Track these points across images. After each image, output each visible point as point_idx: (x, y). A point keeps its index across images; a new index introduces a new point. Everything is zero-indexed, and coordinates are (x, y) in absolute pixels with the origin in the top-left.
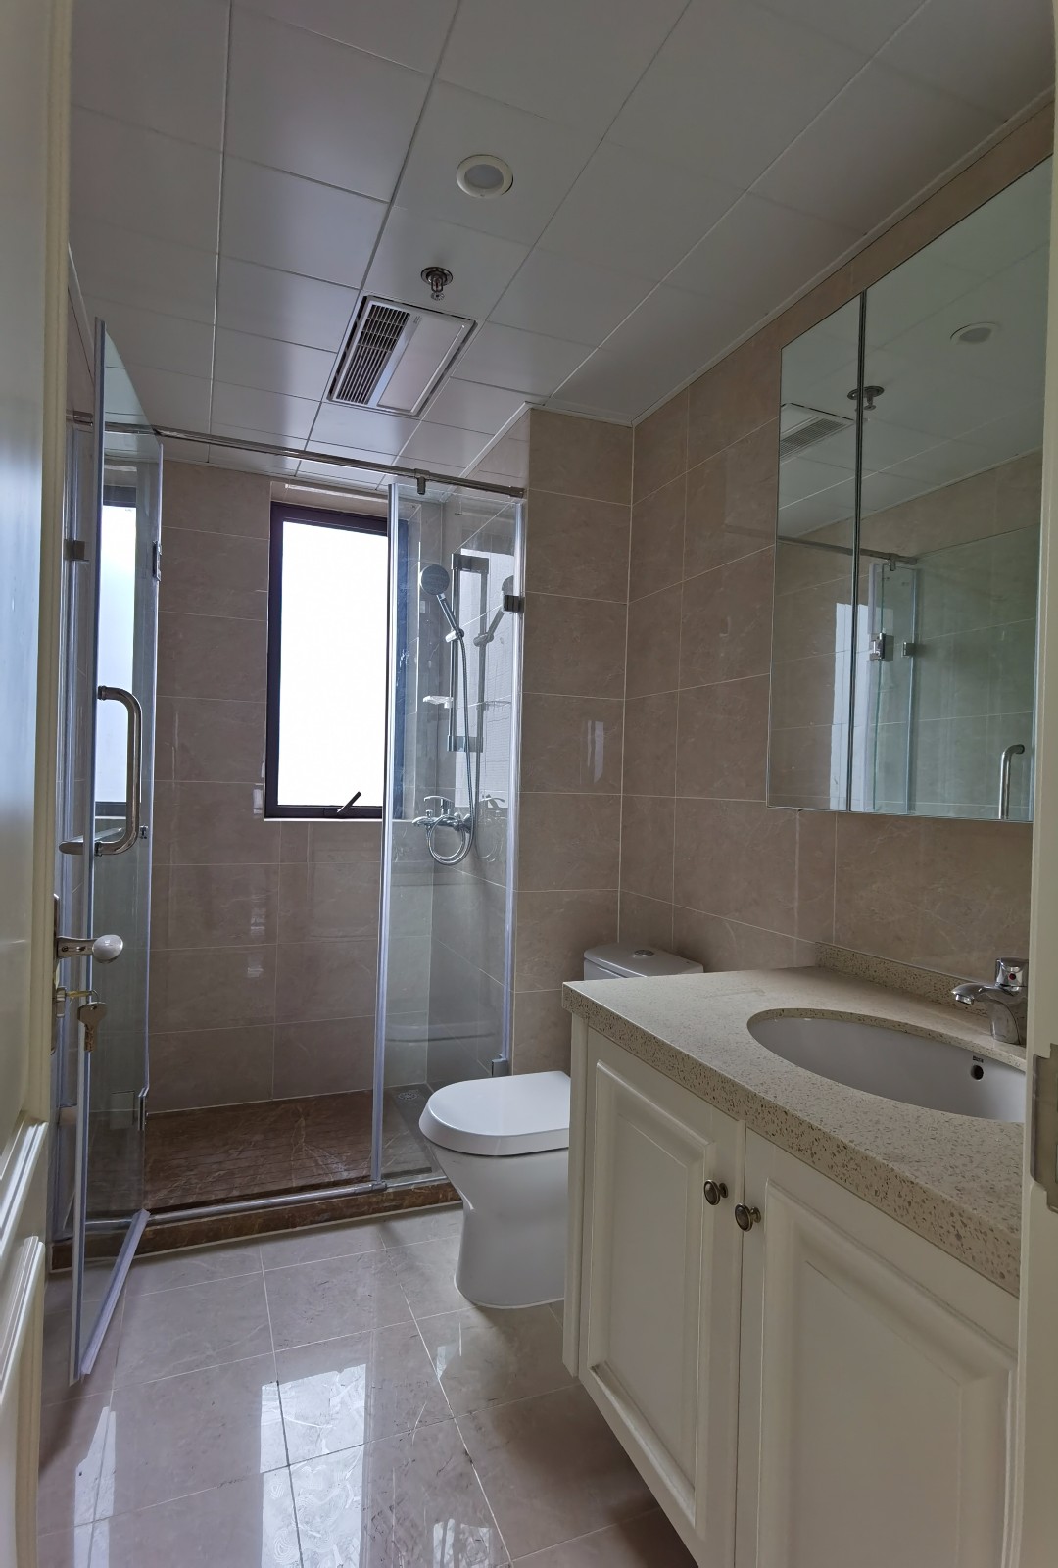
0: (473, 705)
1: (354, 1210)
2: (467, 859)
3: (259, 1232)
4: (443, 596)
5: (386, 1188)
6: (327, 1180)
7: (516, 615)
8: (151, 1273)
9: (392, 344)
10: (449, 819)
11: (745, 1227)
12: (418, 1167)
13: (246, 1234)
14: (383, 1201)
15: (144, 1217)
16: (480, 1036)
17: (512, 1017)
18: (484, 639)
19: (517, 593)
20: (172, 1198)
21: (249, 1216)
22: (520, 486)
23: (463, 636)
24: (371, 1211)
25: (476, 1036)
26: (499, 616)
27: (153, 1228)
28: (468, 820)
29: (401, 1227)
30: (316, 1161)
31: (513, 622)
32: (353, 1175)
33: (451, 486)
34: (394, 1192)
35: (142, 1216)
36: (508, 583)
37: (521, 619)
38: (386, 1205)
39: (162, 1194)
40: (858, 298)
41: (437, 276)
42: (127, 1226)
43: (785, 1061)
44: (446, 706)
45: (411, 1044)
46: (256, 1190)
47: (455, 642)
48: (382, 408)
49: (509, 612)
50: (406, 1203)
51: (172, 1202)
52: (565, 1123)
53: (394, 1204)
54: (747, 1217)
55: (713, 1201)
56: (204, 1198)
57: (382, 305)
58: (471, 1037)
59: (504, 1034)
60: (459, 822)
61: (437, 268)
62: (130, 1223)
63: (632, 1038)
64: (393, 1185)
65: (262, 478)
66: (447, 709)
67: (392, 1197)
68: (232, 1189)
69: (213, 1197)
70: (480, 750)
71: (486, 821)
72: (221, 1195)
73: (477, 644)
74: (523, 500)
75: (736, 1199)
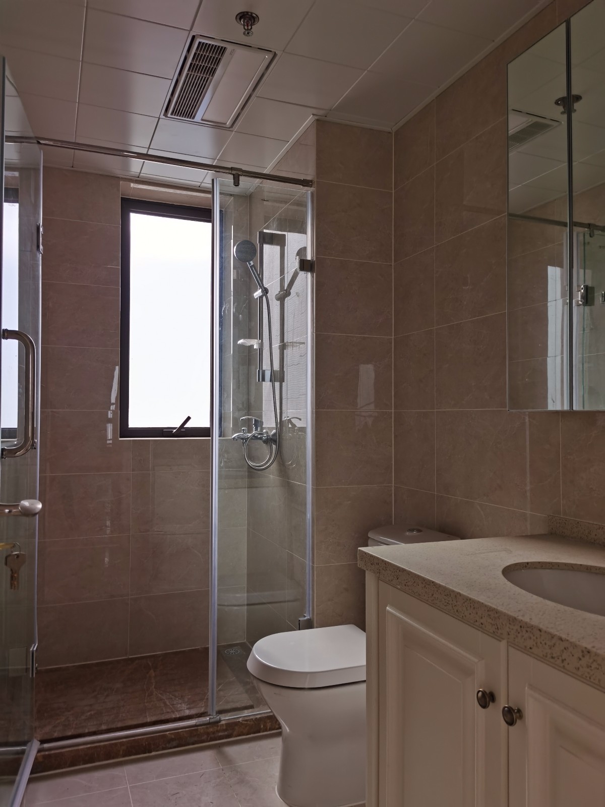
0: (276, 345)
1: (196, 739)
2: (275, 465)
3: (124, 756)
4: (252, 263)
5: (220, 721)
6: (174, 716)
7: (309, 274)
8: (43, 787)
9: (213, 72)
10: (259, 434)
11: (511, 723)
12: (243, 705)
13: (113, 758)
14: (218, 731)
15: (35, 746)
16: (288, 601)
17: (313, 585)
18: (283, 296)
19: (309, 258)
20: (55, 732)
21: (116, 744)
22: (309, 178)
23: (267, 293)
24: (209, 739)
25: (285, 602)
26: (295, 276)
27: (43, 753)
28: (275, 435)
29: (232, 751)
30: (165, 703)
31: (306, 281)
32: (193, 712)
33: (258, 180)
34: (226, 724)
35: (34, 744)
36: (302, 252)
37: (313, 277)
38: (220, 734)
39: (48, 729)
40: (564, 24)
41: (248, 18)
42: (23, 752)
43: (534, 596)
44: (255, 347)
45: (236, 608)
46: (119, 725)
47: (261, 297)
48: (205, 122)
49: (303, 272)
50: (235, 733)
51: (56, 735)
52: (361, 660)
53: (226, 733)
54: (512, 716)
55: (484, 705)
56: (80, 731)
57: (206, 42)
58: (280, 602)
59: (307, 598)
60: (267, 436)
61: (247, 12)
62: (25, 750)
63: (415, 584)
64: (225, 718)
65: (114, 179)
66: (256, 349)
67: (225, 728)
68: (101, 724)
69: (87, 731)
70: (282, 380)
71: (287, 435)
72: (93, 729)
73: (277, 299)
74: (312, 189)
75: (502, 702)
